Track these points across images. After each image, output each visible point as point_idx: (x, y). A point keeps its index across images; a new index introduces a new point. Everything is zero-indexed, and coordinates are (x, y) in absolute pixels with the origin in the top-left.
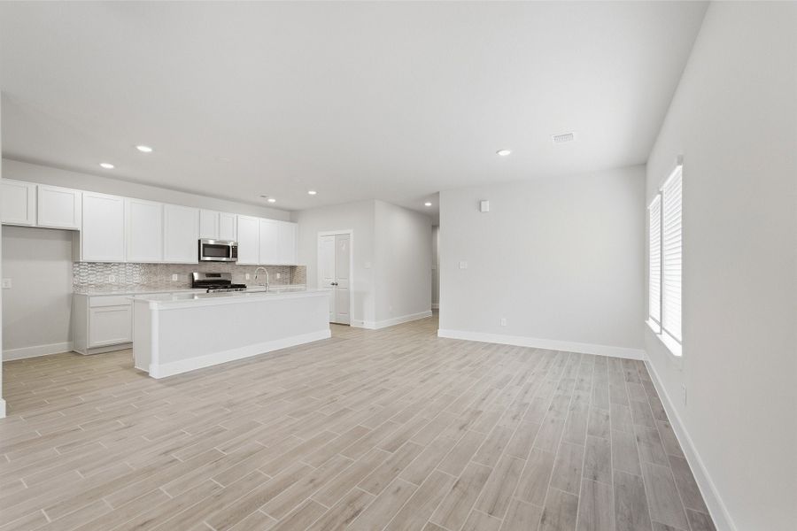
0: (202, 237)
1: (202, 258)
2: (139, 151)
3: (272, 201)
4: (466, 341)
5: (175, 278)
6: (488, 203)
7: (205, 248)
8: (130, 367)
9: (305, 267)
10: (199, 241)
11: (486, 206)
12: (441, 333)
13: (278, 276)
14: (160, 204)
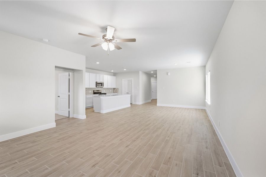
0: (97, 81)
1: (97, 86)
2: (97, 64)
3: (112, 71)
4: (164, 107)
5: (90, 91)
6: (169, 73)
7: (97, 84)
8: (93, 111)
9: (118, 89)
10: (96, 82)
11: (169, 74)
12: (158, 105)
13: (111, 91)
14: (89, 73)
